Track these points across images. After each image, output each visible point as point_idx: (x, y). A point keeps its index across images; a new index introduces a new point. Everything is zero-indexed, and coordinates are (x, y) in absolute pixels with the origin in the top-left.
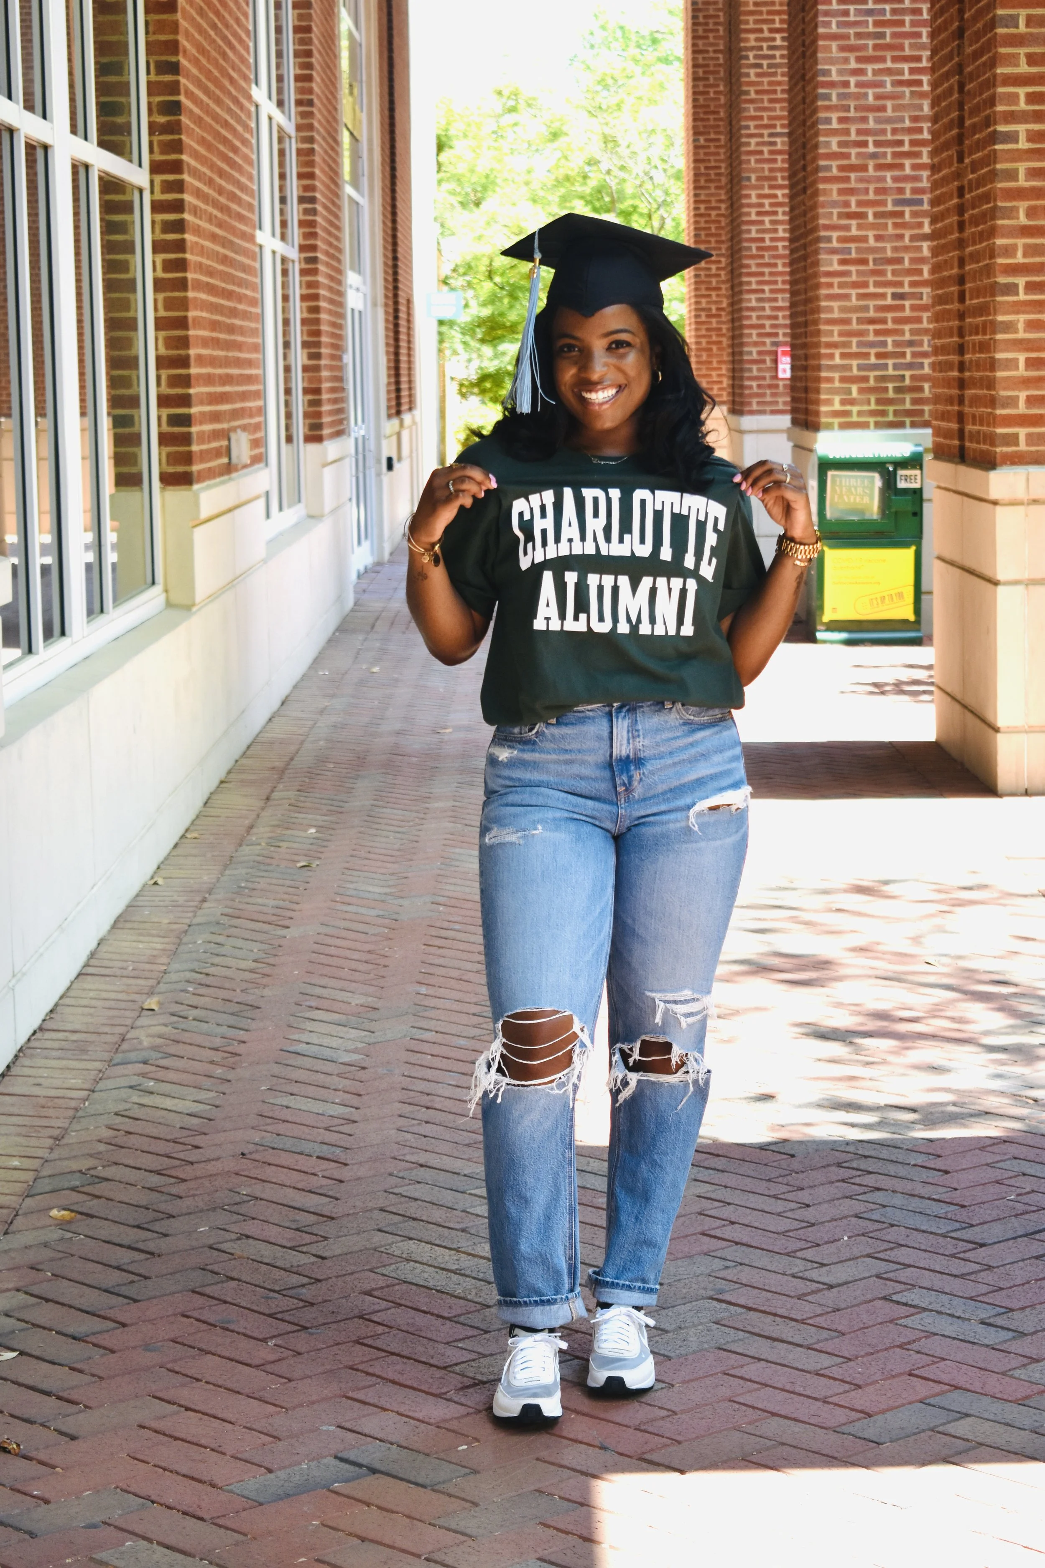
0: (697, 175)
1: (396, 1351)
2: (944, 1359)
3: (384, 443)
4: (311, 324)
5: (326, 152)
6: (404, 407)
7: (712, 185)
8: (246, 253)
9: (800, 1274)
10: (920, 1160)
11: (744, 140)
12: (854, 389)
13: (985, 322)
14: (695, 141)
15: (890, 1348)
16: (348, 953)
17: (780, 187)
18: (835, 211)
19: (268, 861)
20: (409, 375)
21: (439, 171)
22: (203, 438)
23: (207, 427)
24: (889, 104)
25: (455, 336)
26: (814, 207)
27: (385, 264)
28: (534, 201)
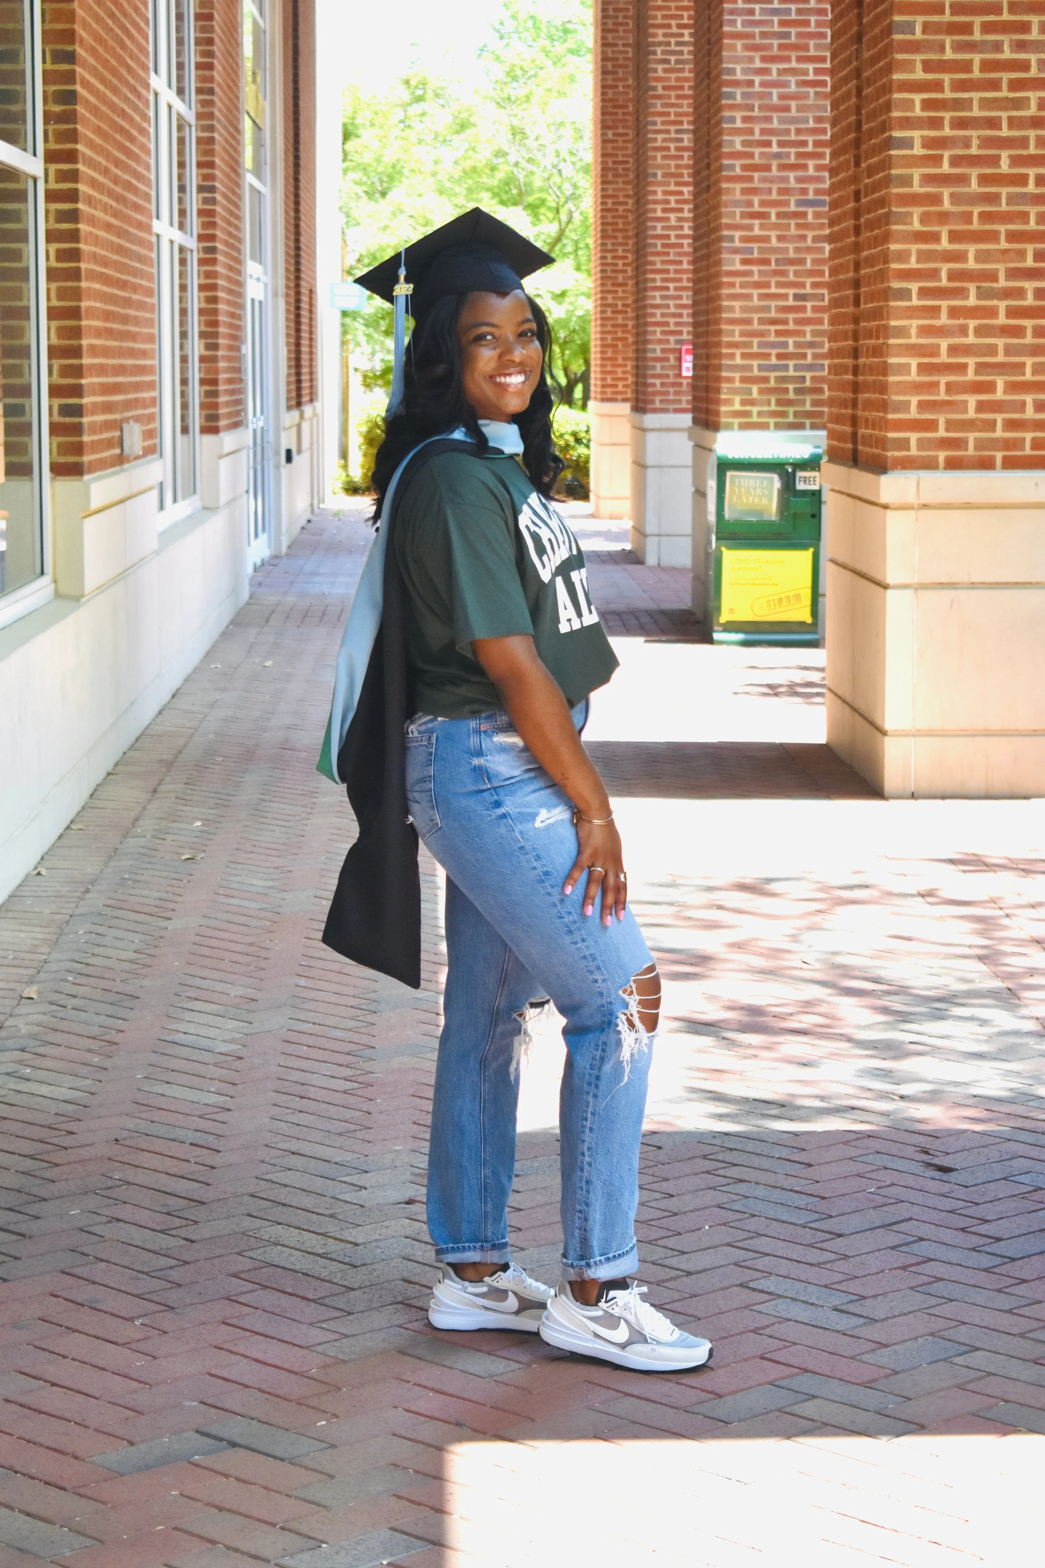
0: (605, 170)
1: (261, 1330)
2: (795, 1344)
3: (284, 435)
4: (209, 316)
5: (226, 140)
6: (305, 399)
7: (620, 180)
8: (142, 242)
9: (660, 1262)
10: (784, 1153)
11: (650, 136)
12: (755, 389)
13: (879, 326)
14: (602, 135)
15: (744, 1332)
16: (231, 946)
17: (686, 184)
18: (738, 211)
19: (153, 853)
20: (311, 366)
21: (344, 160)
22: (94, 428)
23: (100, 418)
24: (793, 104)
25: (358, 328)
26: (716, 207)
27: (287, 254)
28: (441, 192)
